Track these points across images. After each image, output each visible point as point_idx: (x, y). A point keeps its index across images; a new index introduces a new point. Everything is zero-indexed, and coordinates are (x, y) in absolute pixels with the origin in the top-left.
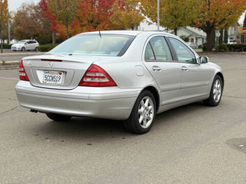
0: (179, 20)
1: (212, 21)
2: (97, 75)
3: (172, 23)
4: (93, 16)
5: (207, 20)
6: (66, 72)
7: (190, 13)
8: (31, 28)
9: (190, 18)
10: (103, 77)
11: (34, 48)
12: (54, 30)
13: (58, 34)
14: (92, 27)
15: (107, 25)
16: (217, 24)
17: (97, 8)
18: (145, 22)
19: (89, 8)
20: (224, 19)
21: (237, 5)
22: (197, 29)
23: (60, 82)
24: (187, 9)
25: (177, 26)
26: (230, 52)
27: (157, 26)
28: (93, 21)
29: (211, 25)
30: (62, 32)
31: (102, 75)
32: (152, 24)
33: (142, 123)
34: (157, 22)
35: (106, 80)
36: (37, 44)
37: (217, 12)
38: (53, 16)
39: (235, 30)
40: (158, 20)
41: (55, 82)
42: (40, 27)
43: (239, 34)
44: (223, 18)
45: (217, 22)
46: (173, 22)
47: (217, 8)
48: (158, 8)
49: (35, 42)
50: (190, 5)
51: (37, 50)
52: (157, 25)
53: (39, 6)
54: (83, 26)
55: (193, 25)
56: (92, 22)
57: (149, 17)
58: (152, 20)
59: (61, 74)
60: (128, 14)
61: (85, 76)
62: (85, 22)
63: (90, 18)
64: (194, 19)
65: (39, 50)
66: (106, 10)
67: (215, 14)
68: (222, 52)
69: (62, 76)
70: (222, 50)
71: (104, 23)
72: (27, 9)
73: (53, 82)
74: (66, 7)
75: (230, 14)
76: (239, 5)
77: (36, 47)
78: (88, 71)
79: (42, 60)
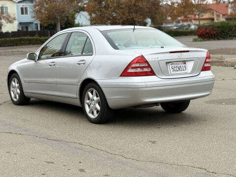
23: (187, 71)
59: (185, 63)
73: (181, 72)
79: (171, 52)
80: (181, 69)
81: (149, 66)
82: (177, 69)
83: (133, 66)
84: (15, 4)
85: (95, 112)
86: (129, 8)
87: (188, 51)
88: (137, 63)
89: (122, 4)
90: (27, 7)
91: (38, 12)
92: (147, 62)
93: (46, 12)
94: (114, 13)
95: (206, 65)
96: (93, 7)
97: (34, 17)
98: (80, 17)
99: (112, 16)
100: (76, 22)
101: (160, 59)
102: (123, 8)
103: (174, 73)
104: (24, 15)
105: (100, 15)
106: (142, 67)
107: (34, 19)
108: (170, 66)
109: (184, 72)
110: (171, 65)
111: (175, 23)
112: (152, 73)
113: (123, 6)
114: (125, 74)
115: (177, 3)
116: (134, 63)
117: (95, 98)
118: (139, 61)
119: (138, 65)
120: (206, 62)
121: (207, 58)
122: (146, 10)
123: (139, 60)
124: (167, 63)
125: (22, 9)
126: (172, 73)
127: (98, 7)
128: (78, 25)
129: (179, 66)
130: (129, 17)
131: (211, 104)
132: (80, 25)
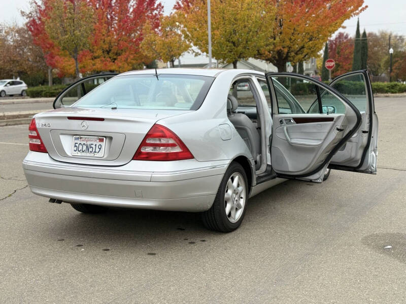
0: (240, 48)
1: (286, 50)
2: (163, 141)
3: (230, 54)
4: (110, 43)
5: (279, 48)
6: (111, 138)
7: (256, 38)
8: (14, 61)
9: (255, 47)
10: (173, 145)
11: (20, 93)
12: (51, 64)
13: (56, 71)
14: (109, 59)
15: (132, 56)
16: (293, 54)
17: (115, 31)
18: (191, 52)
19: (104, 31)
20: (303, 47)
21: (322, 26)
22: (264, 61)
23: (100, 155)
24: (251, 33)
25: (237, 58)
26: (311, 95)
27: (208, 58)
28: (110, 50)
29: (285, 56)
30: (63, 68)
31: (171, 141)
32: (200, 54)
33: (230, 214)
34: (207, 53)
35: (177, 150)
36: (24, 86)
37: (292, 37)
38: (49, 44)
39: (312, 62)
40: (210, 48)
41: (92, 155)
42: (28, 60)
43: (317, 68)
44: (302, 45)
45: (292, 51)
46: (231, 52)
47: (293, 31)
48: (209, 32)
49: (20, 83)
50: (255, 27)
51: (25, 94)
52: (207, 56)
53: (26, 28)
54: (95, 58)
55: (259, 55)
56: (108, 52)
57: (196, 45)
58: (200, 49)
59: (101, 140)
60: (167, 40)
61: (144, 144)
62: (99, 52)
63: (106, 47)
64: (261, 47)
65: (28, 95)
66: (130, 35)
67: (290, 39)
68: (300, 94)
69: (103, 144)
70: (300, 92)
71: (127, 53)
72: (8, 33)
73: (88, 154)
74: (74, 30)
75: (311, 40)
76: (324, 27)
77: (23, 91)
78: (148, 136)
79: (69, 119)
80: (90, 150)
81: (38, 137)
82: (85, 148)
110: (76, 139)
129: (89, 143)
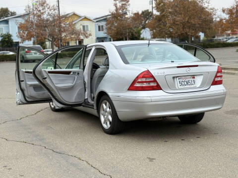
59: (194, 78)
79: (178, 67)
80: (189, 84)
81: (155, 81)
82: (185, 83)
83: (139, 80)
84: (94, 23)
85: (108, 123)
86: (183, 24)
87: (197, 66)
88: (143, 77)
89: (177, 21)
90: (104, 25)
91: (109, 29)
92: (152, 77)
93: (115, 29)
94: (170, 29)
95: (217, 79)
96: (154, 24)
97: (106, 33)
98: (146, 32)
99: (170, 31)
100: (142, 36)
101: (166, 74)
102: (178, 25)
103: (182, 87)
104: (101, 32)
105: (159, 30)
106: (148, 82)
107: (106, 35)
108: (177, 81)
109: (192, 86)
110: (179, 79)
111: (225, 36)
112: (158, 88)
113: (178, 23)
114: (132, 88)
115: (225, 19)
116: (140, 78)
117: (108, 110)
118: (145, 76)
119: (144, 80)
120: (216, 76)
121: (218, 72)
122: (197, 25)
123: (144, 74)
124: (174, 78)
125: (99, 27)
126: (180, 87)
127: (158, 24)
128: (143, 39)
129: (187, 80)
130: (183, 32)
131: (230, 114)
132: (145, 38)
